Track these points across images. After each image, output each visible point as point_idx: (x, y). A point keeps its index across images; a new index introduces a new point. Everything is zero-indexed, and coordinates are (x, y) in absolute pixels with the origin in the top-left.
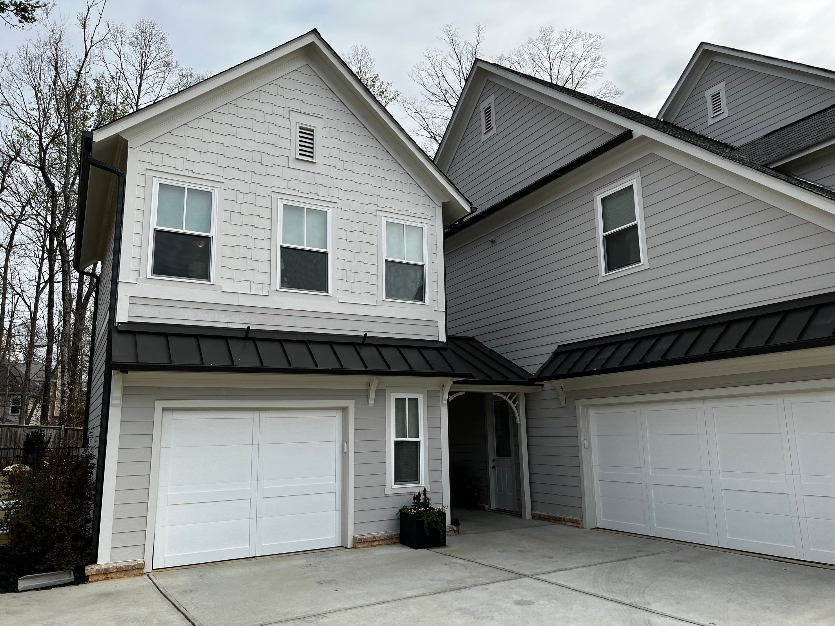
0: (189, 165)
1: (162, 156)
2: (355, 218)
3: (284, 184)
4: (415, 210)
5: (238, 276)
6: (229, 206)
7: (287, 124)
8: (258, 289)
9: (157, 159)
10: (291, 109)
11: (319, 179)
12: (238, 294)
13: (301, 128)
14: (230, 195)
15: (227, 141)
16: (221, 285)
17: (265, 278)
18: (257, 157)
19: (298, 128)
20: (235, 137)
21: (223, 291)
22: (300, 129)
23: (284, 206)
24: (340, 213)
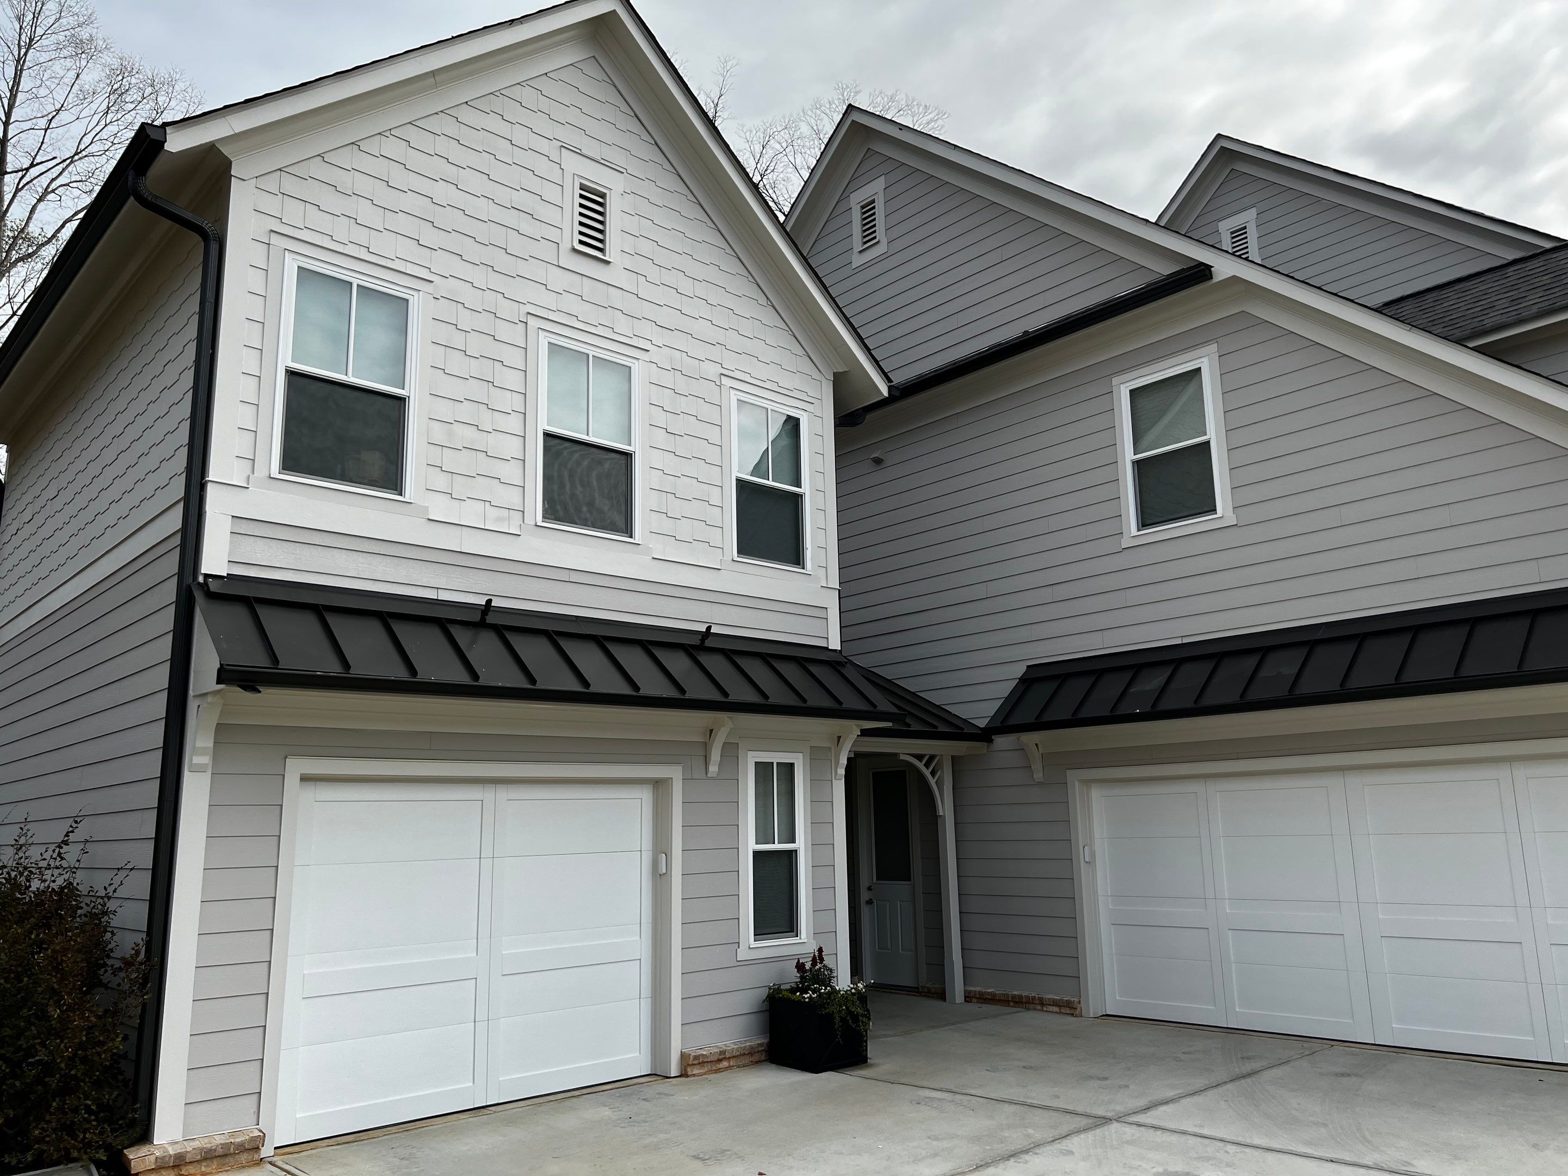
0: (362, 236)
1: (303, 207)
2: (682, 385)
3: (548, 300)
4: (787, 382)
5: (461, 487)
6: (444, 334)
7: (556, 176)
8: (499, 519)
9: (293, 213)
10: (564, 145)
11: (616, 297)
12: (460, 527)
13: (583, 187)
14: (446, 311)
15: (442, 192)
16: (426, 505)
17: (512, 496)
18: (498, 236)
19: (577, 186)
20: (455, 186)
21: (430, 518)
22: (580, 189)
23: (551, 347)
24: (655, 374)
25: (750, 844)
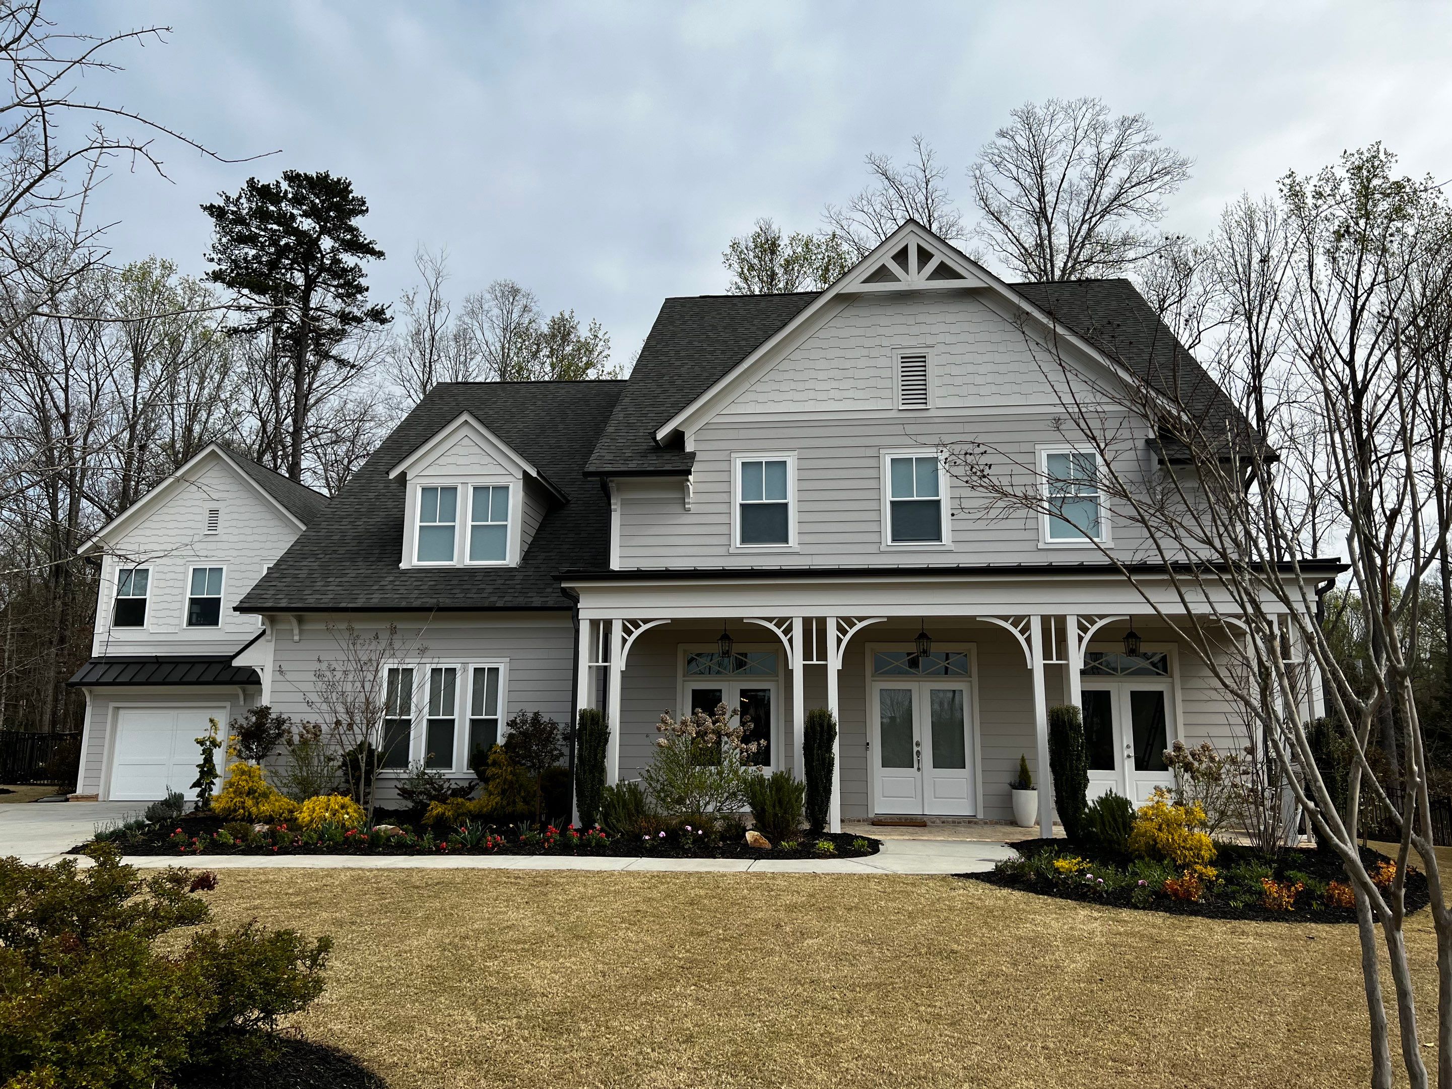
2: (243, 568)
7: (200, 511)
10: (204, 499)
11: (220, 545)
12: (160, 634)
15: (161, 532)
16: (150, 629)
17: (177, 621)
18: (179, 539)
19: (208, 511)
20: (166, 528)
21: (150, 632)
23: (194, 569)
24: (233, 567)
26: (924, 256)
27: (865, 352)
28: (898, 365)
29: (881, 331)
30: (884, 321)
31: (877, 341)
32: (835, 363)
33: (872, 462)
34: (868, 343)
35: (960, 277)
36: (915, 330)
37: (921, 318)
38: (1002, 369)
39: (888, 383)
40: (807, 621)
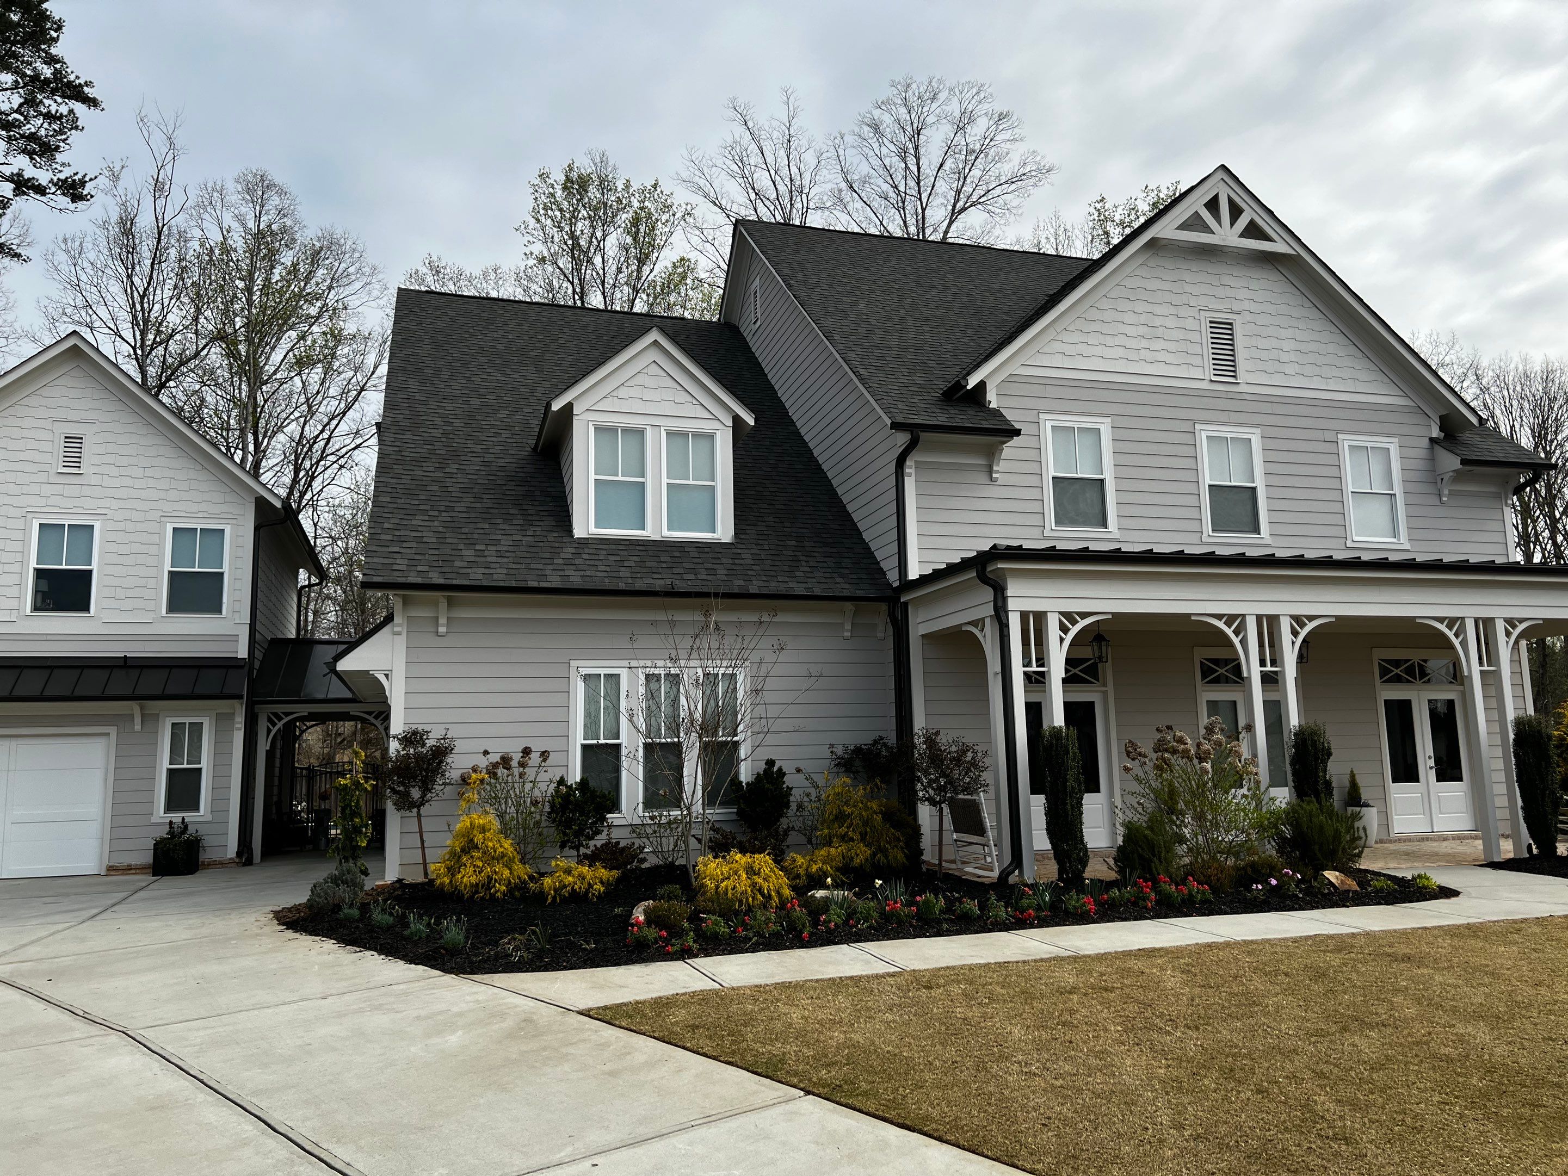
2: (131, 527)
4: (216, 510)
7: (49, 436)
8: (4, 615)
10: (54, 419)
11: (87, 491)
13: (66, 437)
17: (13, 603)
18: (12, 477)
19: (63, 437)
23: (42, 526)
24: (111, 525)
25: (165, 763)
26: (1236, 212)
27: (1173, 310)
28: (1206, 328)
29: (1188, 288)
30: (1187, 276)
31: (1184, 300)
32: (1143, 318)
33: (1187, 438)
34: (1176, 300)
35: (1268, 238)
36: (1221, 292)
37: (1226, 280)
38: (1303, 347)
39: (1197, 349)
40: (1259, 618)
